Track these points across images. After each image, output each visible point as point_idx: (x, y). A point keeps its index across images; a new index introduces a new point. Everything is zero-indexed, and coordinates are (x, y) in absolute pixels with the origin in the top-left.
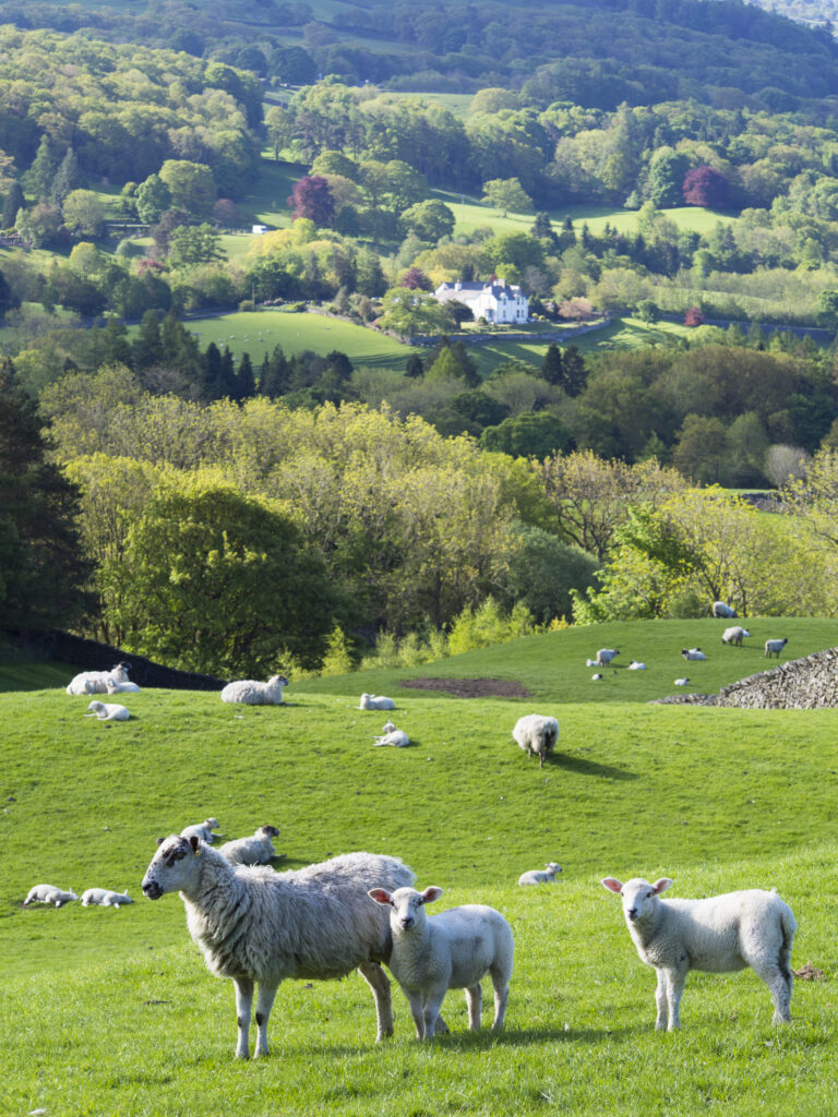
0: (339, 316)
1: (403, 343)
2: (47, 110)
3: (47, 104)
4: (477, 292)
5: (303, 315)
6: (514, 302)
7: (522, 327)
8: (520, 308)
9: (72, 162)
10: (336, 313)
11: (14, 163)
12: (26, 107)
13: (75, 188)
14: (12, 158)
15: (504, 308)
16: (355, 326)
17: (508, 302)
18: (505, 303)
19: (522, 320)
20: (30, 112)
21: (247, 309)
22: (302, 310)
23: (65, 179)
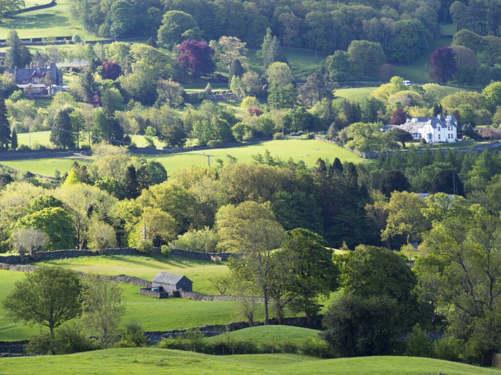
0: (330, 141)
1: (362, 157)
2: (285, 11)
3: (286, 7)
4: (423, 123)
5: (312, 141)
6: (446, 129)
8: (450, 132)
10: (328, 139)
11: (246, 47)
12: (273, 9)
13: (276, 61)
14: (245, 43)
15: (439, 133)
16: (338, 147)
17: (441, 129)
18: (439, 130)
19: (451, 140)
20: (275, 13)
21: (279, 138)
22: (311, 137)
23: (272, 56)
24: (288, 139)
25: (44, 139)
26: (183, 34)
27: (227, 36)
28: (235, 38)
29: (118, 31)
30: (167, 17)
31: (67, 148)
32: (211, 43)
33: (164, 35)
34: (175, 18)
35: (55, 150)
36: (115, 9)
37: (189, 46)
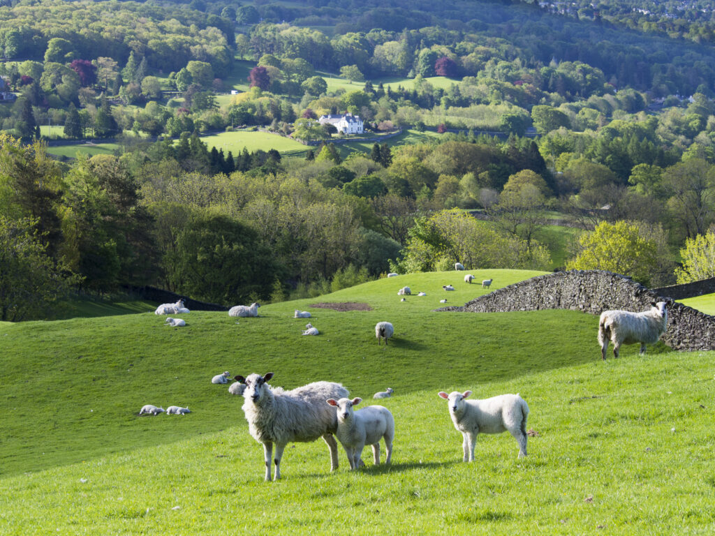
0: (273, 133)
1: (304, 144)
2: (133, 39)
3: (132, 36)
4: (339, 119)
5: (257, 132)
6: (356, 124)
7: (361, 135)
8: (359, 126)
9: (145, 63)
10: (272, 131)
11: (118, 65)
12: (123, 38)
14: (117, 62)
15: (352, 126)
16: (281, 136)
17: (353, 123)
19: (360, 132)
20: (125, 40)
21: (230, 130)
22: (256, 130)
23: (142, 72)
24: (237, 131)
25: (59, 131)
26: (66, 56)
27: (104, 57)
28: (110, 58)
29: (10, 53)
30: (52, 43)
31: (76, 138)
32: (93, 62)
33: (49, 56)
34: (58, 44)
35: (69, 140)
36: (9, 37)
37: (78, 65)
